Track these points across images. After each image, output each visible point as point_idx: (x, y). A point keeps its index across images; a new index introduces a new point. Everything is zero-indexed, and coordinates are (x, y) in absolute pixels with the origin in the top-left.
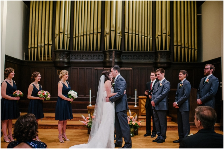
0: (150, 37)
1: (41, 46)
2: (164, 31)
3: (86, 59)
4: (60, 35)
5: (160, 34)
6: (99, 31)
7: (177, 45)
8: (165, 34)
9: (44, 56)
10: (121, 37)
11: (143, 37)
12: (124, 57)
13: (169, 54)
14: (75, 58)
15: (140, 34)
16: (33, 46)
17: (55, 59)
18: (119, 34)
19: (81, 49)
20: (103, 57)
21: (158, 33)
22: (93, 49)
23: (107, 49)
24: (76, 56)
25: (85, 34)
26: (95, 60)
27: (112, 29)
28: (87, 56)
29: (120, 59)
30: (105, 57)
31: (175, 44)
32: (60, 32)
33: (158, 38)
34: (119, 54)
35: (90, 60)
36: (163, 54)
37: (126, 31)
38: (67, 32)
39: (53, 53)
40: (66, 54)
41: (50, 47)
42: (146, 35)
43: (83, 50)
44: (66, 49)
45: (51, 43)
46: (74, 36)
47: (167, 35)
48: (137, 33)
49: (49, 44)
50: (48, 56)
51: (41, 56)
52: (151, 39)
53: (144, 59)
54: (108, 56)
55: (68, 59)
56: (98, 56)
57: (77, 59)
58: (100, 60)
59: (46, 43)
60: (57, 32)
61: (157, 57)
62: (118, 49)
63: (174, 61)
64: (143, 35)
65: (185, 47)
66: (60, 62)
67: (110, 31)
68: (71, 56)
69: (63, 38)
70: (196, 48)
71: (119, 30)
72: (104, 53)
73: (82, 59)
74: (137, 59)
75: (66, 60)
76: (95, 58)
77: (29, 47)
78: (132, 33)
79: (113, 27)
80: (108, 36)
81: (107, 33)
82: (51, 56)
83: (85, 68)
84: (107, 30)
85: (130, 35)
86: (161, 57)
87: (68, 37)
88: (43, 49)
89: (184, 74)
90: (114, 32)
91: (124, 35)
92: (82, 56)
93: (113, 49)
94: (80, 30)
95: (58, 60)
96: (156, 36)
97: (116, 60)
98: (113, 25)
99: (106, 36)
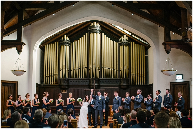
0: (117, 70)
1: (52, 76)
2: (125, 67)
3: (79, 83)
4: (63, 69)
5: (122, 68)
6: (86, 66)
7: (133, 75)
8: (125, 69)
9: (54, 82)
10: (99, 70)
11: (113, 70)
12: (101, 82)
13: (128, 80)
14: (72, 83)
15: (111, 68)
16: (46, 76)
17: (60, 83)
18: (98, 69)
19: (75, 78)
20: (89, 82)
21: (121, 67)
22: (83, 77)
23: (91, 78)
24: (73, 81)
25: (78, 68)
26: (84, 84)
27: (94, 66)
28: (79, 81)
29: (99, 84)
30: (90, 82)
31: (132, 74)
32: (63, 68)
33: (121, 70)
34: (98, 81)
35: (81, 84)
36: (124, 80)
37: (102, 66)
38: (67, 67)
39: (59, 80)
40: (67, 81)
41: (57, 76)
42: (114, 69)
43: (77, 78)
44: (67, 78)
45: (57, 74)
46: (71, 70)
47: (127, 69)
48: (109, 68)
49: (56, 74)
50: (56, 82)
51: (51, 82)
52: (117, 71)
53: (113, 83)
54: (92, 81)
55: (68, 84)
56: (86, 82)
57: (73, 83)
58: (87, 84)
59: (55, 74)
60: (61, 67)
61: (121, 82)
62: (98, 78)
63: (131, 84)
64: (113, 68)
65: (138, 76)
66: (63, 86)
67: (93, 67)
68: (69, 81)
69: (65, 71)
70: (145, 76)
71: (98, 66)
72: (89, 80)
73: (76, 83)
74: (109, 83)
75: (67, 84)
76: (84, 83)
77: (45, 76)
78: (106, 68)
79: (94, 64)
80: (91, 70)
81: (91, 68)
82: (58, 82)
83: (78, 89)
84: (91, 66)
85: (105, 68)
86: (123, 82)
87: (68, 70)
88: (52, 77)
89: (128, 94)
90: (95, 68)
91: (101, 69)
92: (76, 81)
93: (94, 78)
94: (75, 66)
95: (62, 84)
96: (120, 70)
97: (96, 84)
98: (94, 63)
99: (90, 69)
